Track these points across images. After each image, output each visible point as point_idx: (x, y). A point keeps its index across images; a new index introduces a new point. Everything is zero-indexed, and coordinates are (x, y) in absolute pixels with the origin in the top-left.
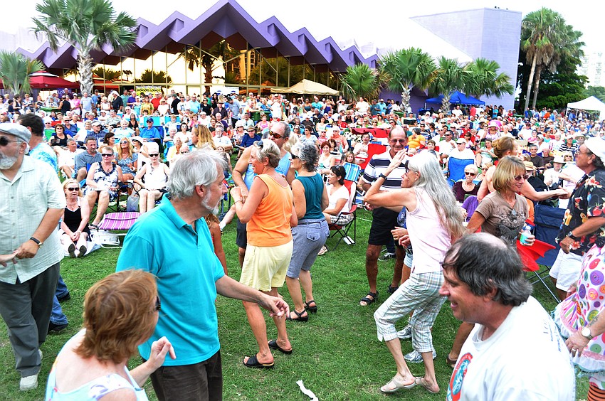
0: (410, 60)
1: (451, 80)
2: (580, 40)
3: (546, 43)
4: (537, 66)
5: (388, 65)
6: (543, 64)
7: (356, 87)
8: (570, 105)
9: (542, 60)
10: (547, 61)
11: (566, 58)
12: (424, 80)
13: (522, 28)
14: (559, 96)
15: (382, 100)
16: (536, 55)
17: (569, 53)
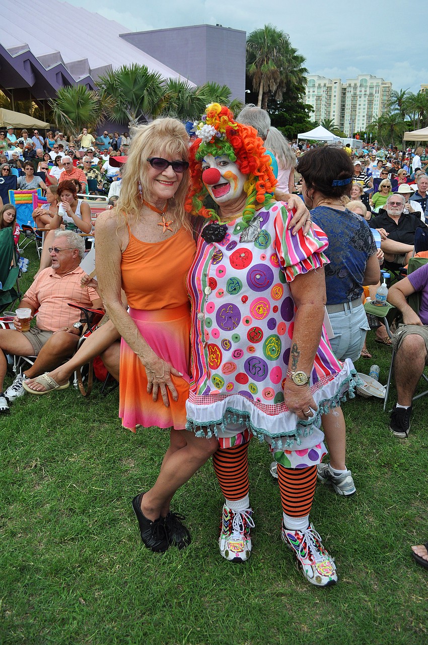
0: (135, 82)
1: (183, 107)
2: (303, 66)
3: (272, 68)
4: (264, 93)
5: (108, 88)
6: (270, 91)
7: (73, 115)
8: (300, 136)
9: (269, 86)
10: (274, 88)
11: (291, 85)
12: (155, 107)
13: (247, 51)
14: (287, 126)
15: (106, 132)
16: (262, 81)
17: (294, 80)
